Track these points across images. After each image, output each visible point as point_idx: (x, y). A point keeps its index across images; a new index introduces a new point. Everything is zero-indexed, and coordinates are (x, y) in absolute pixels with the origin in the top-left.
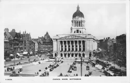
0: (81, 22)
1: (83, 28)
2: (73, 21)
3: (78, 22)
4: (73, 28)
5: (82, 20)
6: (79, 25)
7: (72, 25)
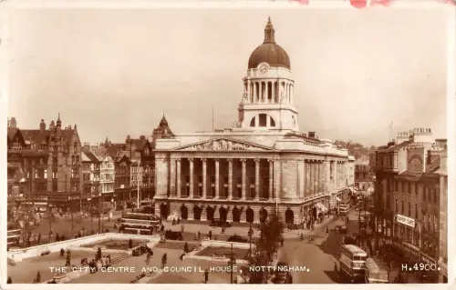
0: (276, 84)
1: (283, 106)
2: (249, 82)
3: (267, 85)
4: (245, 107)
5: (278, 79)
6: (270, 97)
7: (245, 96)
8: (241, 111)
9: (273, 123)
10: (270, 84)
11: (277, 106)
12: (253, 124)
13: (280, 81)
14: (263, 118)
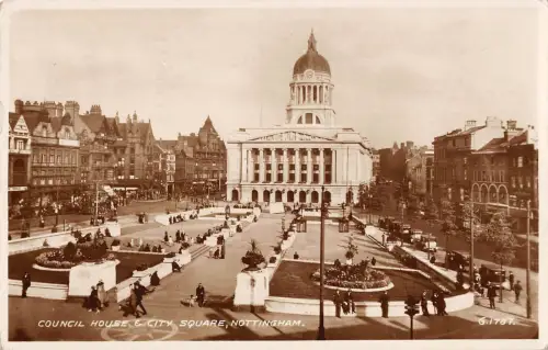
0: (321, 87)
1: (327, 107)
2: (296, 85)
3: (312, 88)
4: (293, 107)
5: (323, 83)
6: (315, 98)
7: (292, 97)
8: (289, 111)
9: (318, 121)
10: (315, 88)
11: (322, 107)
12: (300, 121)
13: (325, 85)
14: (309, 116)
